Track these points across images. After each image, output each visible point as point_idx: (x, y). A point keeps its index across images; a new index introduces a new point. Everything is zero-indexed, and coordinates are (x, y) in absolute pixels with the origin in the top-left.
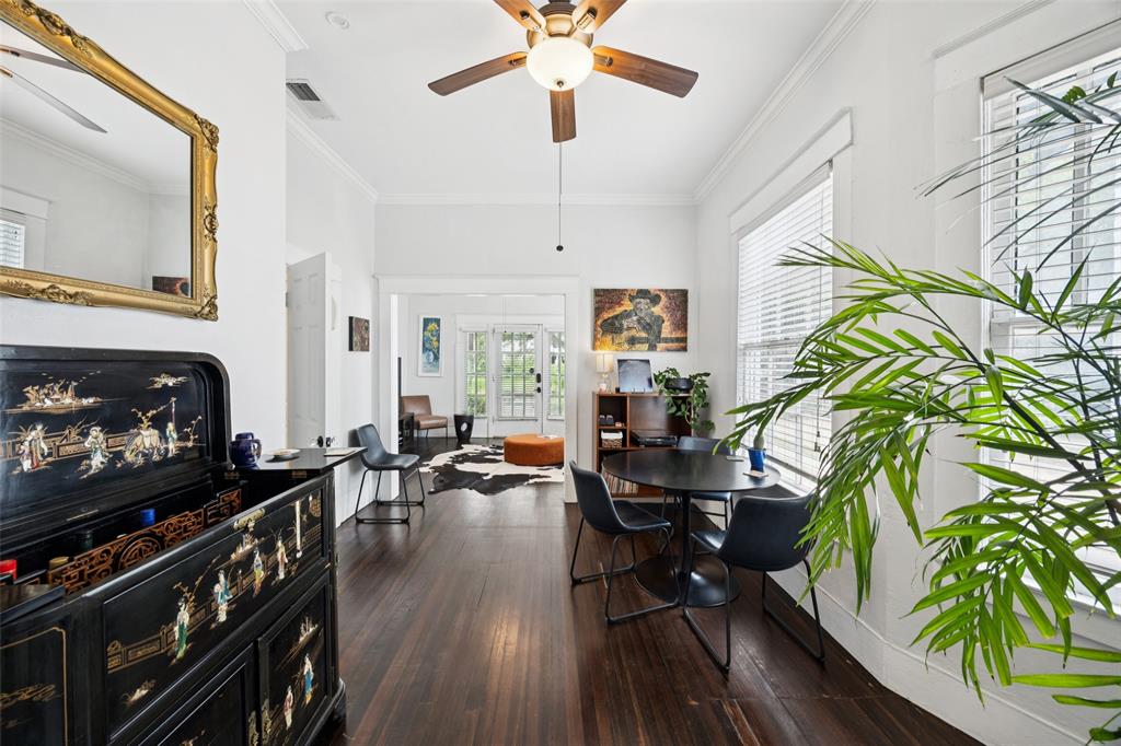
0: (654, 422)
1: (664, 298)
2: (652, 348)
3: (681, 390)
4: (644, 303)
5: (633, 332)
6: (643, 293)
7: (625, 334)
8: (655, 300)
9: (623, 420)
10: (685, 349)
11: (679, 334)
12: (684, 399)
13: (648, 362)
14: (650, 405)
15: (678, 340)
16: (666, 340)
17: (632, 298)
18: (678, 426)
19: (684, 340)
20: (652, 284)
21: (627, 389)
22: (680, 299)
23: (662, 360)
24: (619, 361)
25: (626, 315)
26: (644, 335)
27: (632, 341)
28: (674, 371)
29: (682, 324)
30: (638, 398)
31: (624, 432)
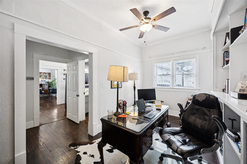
0: (46, 87)
1: (47, 74)
2: (46, 79)
4: (45, 74)
5: (43, 77)
6: (45, 73)
7: (42, 77)
8: (46, 74)
9: (42, 87)
10: (50, 79)
11: (50, 77)
12: (50, 84)
13: (45, 80)
14: (46, 85)
15: (49, 78)
16: (48, 78)
17: (43, 73)
18: (49, 87)
19: (50, 78)
20: (46, 72)
21: (42, 83)
22: (49, 74)
23: (47, 80)
24: (41, 80)
25: (42, 75)
26: (45, 77)
27: (43, 78)
28: (49, 81)
29: (50, 76)
30: (44, 84)
31: (42, 88)
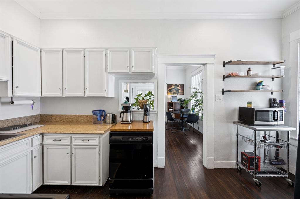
0: (178, 107)
1: (180, 86)
2: (178, 94)
3: (183, 102)
4: (176, 87)
5: (174, 92)
6: (176, 85)
7: (173, 92)
8: (178, 86)
9: (173, 107)
10: (183, 95)
11: (182, 92)
12: (183, 103)
13: (177, 97)
14: (177, 104)
15: (182, 93)
16: (180, 93)
17: (174, 86)
18: (182, 107)
19: (183, 93)
20: (178, 83)
21: (173, 101)
22: (182, 86)
23: (179, 96)
24: (172, 97)
25: (173, 89)
26: (176, 92)
27: (174, 93)
28: (181, 98)
29: (183, 90)
30: (175, 103)
31: (173, 109)
